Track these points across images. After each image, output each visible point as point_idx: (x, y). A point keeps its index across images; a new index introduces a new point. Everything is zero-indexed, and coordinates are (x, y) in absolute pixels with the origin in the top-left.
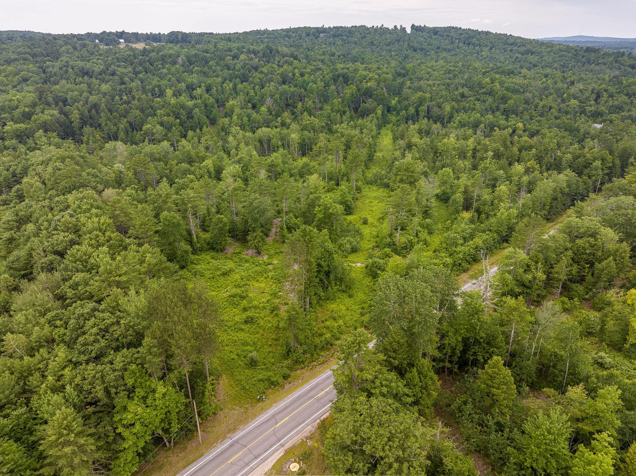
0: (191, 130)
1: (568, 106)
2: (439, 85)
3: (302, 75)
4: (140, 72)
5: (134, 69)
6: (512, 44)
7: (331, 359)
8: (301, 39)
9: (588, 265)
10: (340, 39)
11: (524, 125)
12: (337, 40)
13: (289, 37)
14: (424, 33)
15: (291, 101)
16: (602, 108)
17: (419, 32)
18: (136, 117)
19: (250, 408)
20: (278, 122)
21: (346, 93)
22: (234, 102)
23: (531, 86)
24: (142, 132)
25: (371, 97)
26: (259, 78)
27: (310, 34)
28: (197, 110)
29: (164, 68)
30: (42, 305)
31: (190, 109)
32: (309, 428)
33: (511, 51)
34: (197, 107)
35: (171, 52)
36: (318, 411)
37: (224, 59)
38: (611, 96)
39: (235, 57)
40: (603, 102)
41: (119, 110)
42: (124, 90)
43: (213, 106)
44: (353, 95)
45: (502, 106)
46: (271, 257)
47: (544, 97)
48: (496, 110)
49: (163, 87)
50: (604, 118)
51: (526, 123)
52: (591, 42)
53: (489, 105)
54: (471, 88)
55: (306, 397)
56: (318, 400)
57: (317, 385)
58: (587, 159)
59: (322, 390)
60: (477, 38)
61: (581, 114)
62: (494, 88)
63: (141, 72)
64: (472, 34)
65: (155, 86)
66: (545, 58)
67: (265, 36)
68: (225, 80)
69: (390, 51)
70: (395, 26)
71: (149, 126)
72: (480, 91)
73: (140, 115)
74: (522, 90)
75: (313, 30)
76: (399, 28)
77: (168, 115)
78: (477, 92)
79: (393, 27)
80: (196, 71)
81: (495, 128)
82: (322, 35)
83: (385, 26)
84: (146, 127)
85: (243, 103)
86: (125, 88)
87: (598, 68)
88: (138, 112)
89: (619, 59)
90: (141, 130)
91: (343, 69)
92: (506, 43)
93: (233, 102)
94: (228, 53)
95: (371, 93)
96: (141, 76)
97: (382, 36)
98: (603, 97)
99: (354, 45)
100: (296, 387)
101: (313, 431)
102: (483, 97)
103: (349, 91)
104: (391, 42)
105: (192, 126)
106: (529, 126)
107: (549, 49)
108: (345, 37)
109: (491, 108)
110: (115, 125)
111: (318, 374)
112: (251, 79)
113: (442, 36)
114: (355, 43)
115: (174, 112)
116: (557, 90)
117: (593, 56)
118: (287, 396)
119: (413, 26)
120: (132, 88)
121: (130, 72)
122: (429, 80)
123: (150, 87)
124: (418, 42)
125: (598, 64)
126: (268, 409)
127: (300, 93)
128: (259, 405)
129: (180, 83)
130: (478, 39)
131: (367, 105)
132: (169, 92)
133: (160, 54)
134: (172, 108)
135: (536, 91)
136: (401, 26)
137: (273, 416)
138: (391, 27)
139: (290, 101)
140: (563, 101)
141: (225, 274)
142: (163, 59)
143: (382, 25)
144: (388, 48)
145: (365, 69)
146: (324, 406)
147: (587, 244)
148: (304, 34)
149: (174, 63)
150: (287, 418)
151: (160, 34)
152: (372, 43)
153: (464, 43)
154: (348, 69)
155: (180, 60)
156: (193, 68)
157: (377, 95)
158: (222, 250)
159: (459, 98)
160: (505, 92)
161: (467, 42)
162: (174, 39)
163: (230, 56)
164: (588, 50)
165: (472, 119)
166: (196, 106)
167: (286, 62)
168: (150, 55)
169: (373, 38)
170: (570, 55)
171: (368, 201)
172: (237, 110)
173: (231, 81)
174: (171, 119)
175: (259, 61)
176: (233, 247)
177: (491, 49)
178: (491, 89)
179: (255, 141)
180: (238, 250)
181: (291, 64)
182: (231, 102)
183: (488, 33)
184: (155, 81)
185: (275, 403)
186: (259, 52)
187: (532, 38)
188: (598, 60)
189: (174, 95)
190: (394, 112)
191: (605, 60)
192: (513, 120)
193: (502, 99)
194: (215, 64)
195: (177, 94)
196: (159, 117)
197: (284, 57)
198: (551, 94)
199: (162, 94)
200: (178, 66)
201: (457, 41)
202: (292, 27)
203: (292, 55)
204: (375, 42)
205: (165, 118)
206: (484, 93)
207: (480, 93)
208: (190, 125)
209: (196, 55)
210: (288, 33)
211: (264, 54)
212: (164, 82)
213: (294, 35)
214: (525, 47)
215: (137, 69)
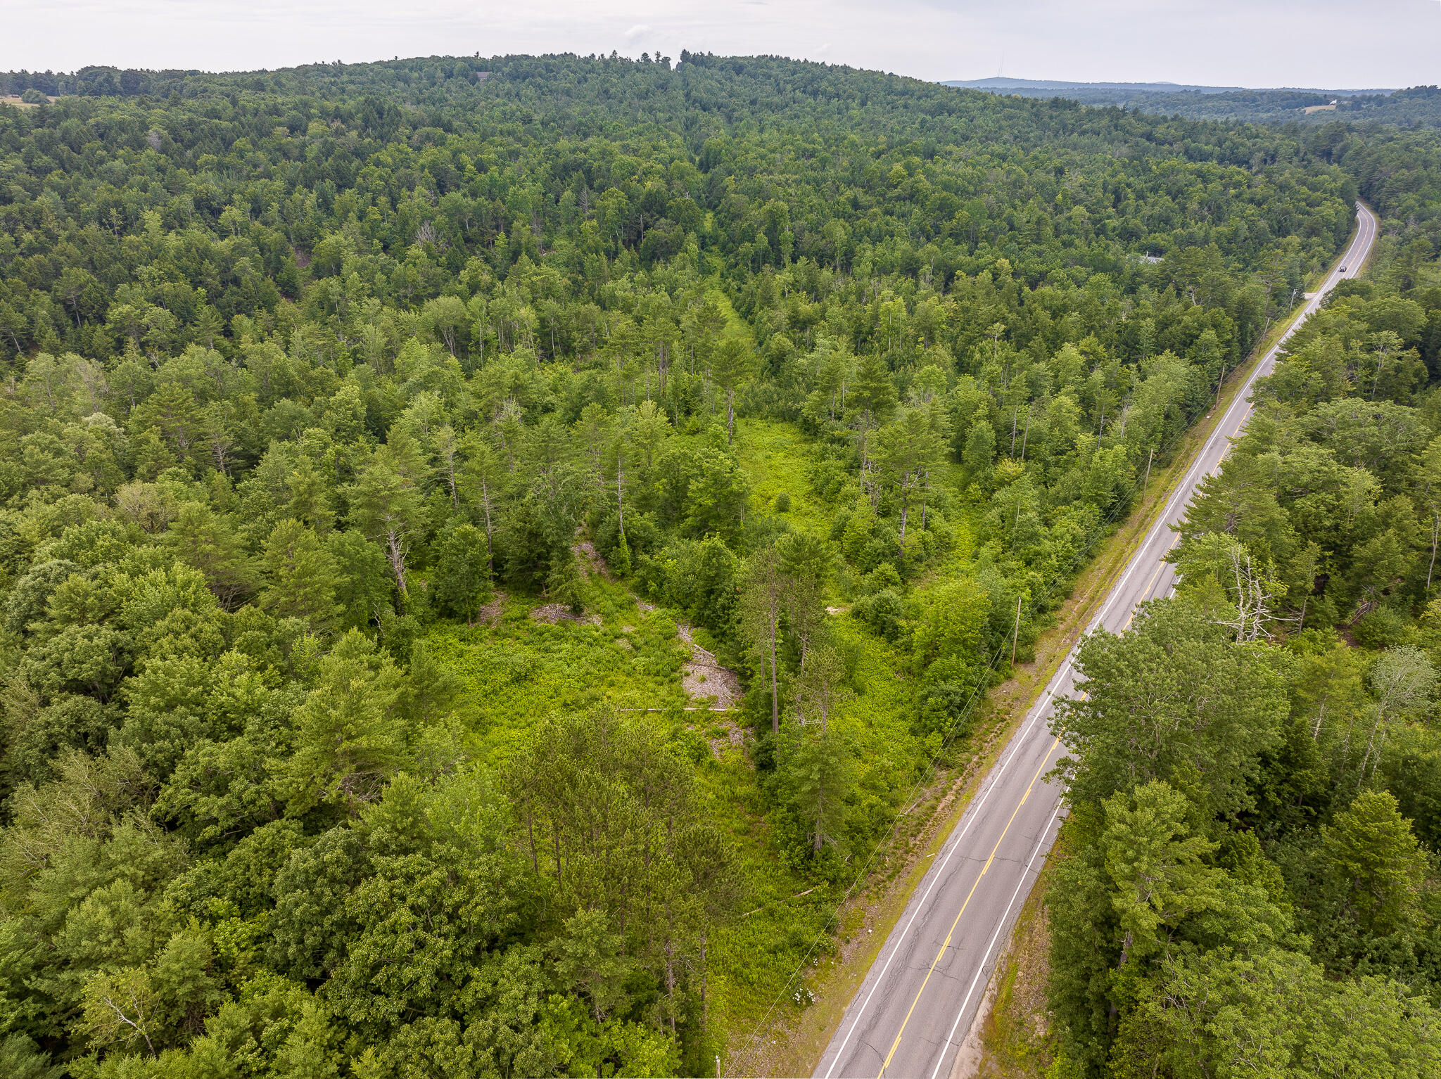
0: (239, 312)
1: (1070, 218)
2: (798, 182)
3: (481, 167)
4: (48, 170)
5: (28, 160)
6: (903, 94)
7: (909, 858)
8: (434, 84)
9: (1331, 553)
10: (530, 83)
11: (1012, 263)
12: (523, 85)
13: (407, 81)
14: (713, 70)
15: (475, 230)
16: (1135, 222)
17: (702, 69)
18: (81, 287)
19: (789, 1032)
20: (460, 282)
21: (605, 208)
22: (339, 237)
23: (987, 180)
24: (108, 326)
25: (662, 213)
26: (381, 177)
27: (455, 72)
28: (245, 261)
29: (115, 157)
30: (133, 858)
31: (224, 260)
32: (964, 1051)
33: (905, 107)
34: (244, 254)
35: (116, 116)
36: (959, 1001)
37: (268, 134)
38: (1140, 196)
39: (295, 128)
40: (1131, 209)
41: (22, 269)
42: (19, 217)
43: (283, 251)
44: (621, 210)
45: (947, 225)
46: (608, 617)
47: (1017, 202)
48: (932, 233)
49: (131, 207)
50: (1143, 241)
51: (1013, 258)
52: (1027, 90)
53: (918, 224)
54: (868, 188)
55: (909, 974)
56: (944, 970)
57: (917, 934)
58: (1186, 327)
59: (938, 944)
60: (829, 81)
61: (1097, 235)
62: (920, 186)
63: (51, 170)
64: (818, 72)
65: (107, 204)
66: (979, 121)
67: (345, 78)
68: (293, 185)
69: (651, 110)
70: (645, 55)
71: (126, 308)
72: (889, 195)
73: (92, 281)
74: (971, 188)
75: (460, 64)
76: (653, 59)
77: (172, 278)
78: (883, 195)
79: (639, 57)
80: (207, 163)
81: (958, 272)
82: (483, 75)
83: (622, 54)
84: (117, 312)
85: (361, 239)
86: (21, 212)
87: (1085, 140)
88: (83, 274)
89: (1121, 121)
90: (102, 320)
91: (573, 151)
92: (890, 90)
93: (333, 237)
94: (276, 119)
95: (662, 205)
96: (54, 177)
97: (623, 76)
98: (1126, 198)
99: (565, 98)
100: (873, 948)
101: (980, 1057)
102: (899, 207)
103: (613, 201)
104: (648, 91)
105: (239, 304)
106: (1022, 266)
107: (980, 103)
108: (539, 80)
109: (922, 230)
110: (20, 309)
111: (902, 903)
112: (359, 180)
113: (754, 76)
114: (568, 93)
115: (184, 270)
116: (1041, 187)
117: (1068, 115)
118: (860, 979)
119: (685, 54)
120: (40, 212)
121: (17, 169)
122: (771, 173)
123: (94, 206)
124: (708, 91)
125: (1083, 133)
126: (837, 1024)
127: (495, 209)
128: (807, 1016)
129: (173, 194)
130: (831, 83)
131: (660, 233)
132: (152, 219)
133: (92, 121)
134: (179, 259)
135: (999, 188)
136: (658, 55)
137: (862, 1039)
138: (635, 57)
139: (472, 231)
140: (1058, 209)
141: (519, 679)
142: (102, 133)
143: (615, 53)
144: (644, 103)
145: (625, 149)
146: (967, 983)
147: (1322, 507)
148: (440, 74)
149: (139, 145)
150: (898, 1039)
151: (49, 73)
152: (606, 92)
153: (804, 92)
154: (586, 151)
155: (152, 136)
156: (196, 157)
157: (679, 209)
158: (475, 617)
159: (849, 209)
160: (945, 193)
161: (809, 88)
162: (101, 85)
163: (280, 124)
164: (1056, 103)
165: (898, 254)
166: (239, 250)
167: (428, 138)
168: (64, 124)
169: (605, 81)
170: (1025, 114)
171: (760, 456)
172: (351, 259)
173: (309, 186)
174: (184, 286)
175: (360, 136)
176: (498, 606)
177: (863, 104)
178: (912, 187)
179: (428, 331)
180: (516, 611)
181: (440, 142)
182: (330, 239)
183: (846, 69)
184: (103, 192)
185: (845, 1004)
186: (351, 116)
187: (934, 80)
188: (1081, 126)
189: (167, 227)
190: (713, 248)
191: (1095, 125)
192: (986, 255)
193: (941, 208)
194: (249, 146)
195: (173, 222)
196: (148, 284)
197: (415, 128)
198: (1029, 196)
199: (130, 223)
200: (151, 152)
201: (789, 87)
202: (400, 58)
203: (437, 122)
204: (612, 90)
205: (167, 286)
206: (898, 198)
207: (890, 200)
208: (235, 299)
209: (191, 125)
210: (398, 71)
211: (366, 121)
212: (130, 195)
213: (415, 75)
214: (931, 98)
215: (37, 162)
